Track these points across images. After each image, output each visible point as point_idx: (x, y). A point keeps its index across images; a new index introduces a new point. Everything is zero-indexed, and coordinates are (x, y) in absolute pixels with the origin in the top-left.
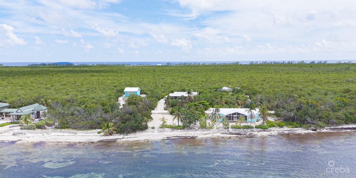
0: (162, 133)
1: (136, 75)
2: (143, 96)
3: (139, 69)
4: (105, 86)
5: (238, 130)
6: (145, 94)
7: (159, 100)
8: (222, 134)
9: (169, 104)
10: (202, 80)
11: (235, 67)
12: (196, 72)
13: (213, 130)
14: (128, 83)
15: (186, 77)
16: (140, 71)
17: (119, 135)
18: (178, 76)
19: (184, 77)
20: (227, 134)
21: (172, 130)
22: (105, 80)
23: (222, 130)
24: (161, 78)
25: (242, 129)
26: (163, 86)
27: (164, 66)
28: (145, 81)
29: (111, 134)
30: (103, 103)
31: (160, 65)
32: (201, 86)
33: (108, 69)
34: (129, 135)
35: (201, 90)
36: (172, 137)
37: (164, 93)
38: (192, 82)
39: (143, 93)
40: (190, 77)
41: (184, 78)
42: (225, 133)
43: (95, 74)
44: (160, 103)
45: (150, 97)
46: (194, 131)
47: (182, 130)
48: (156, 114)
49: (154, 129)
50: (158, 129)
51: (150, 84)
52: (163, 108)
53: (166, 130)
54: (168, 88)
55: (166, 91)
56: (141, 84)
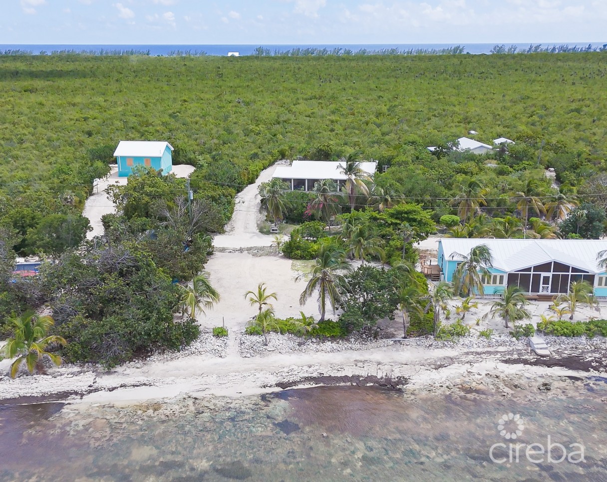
0: (258, 360)
1: (166, 88)
2: (184, 171)
3: (176, 66)
4: (56, 130)
5: (570, 340)
6: (190, 162)
7: (238, 191)
8: (506, 362)
9: (277, 208)
10: (375, 107)
11: (456, 61)
12: (346, 77)
13: (466, 340)
14: (134, 119)
15: (320, 98)
16: (178, 74)
17: (76, 369)
18: (294, 91)
19: (315, 97)
20: (526, 362)
21: (300, 344)
22: (60, 106)
23: (503, 344)
24: (243, 102)
25: (584, 338)
26: (252, 131)
27: (248, 58)
28: (190, 112)
29: (40, 368)
30: (23, 218)
31: (237, 54)
32: (378, 131)
33: (80, 68)
34: (119, 369)
35: (385, 152)
36: (300, 382)
37: (257, 162)
38: (343, 115)
39: (181, 159)
40: (334, 98)
41: (314, 101)
42: (516, 356)
43: (39, 83)
44: (243, 202)
45: (207, 178)
46: (387, 346)
47: (340, 341)
48: (230, 252)
49: (225, 336)
50: (240, 336)
51: (206, 125)
52: (256, 225)
53: (275, 346)
54: (269, 141)
55: (260, 153)
56: (178, 125)
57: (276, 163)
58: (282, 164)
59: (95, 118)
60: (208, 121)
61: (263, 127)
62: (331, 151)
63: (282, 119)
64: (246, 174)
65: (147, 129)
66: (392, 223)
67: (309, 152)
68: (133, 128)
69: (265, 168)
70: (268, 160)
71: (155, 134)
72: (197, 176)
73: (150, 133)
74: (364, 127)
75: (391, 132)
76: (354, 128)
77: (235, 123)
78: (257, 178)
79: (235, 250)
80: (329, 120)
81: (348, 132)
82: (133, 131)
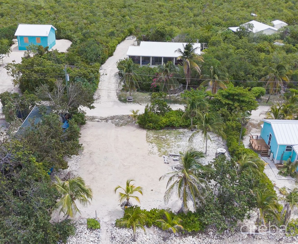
7: (102, 64)
9: (132, 84)
21: (164, 239)
39: (62, 36)
44: (106, 74)
45: (80, 53)
46: (242, 240)
47: (200, 235)
48: (99, 121)
49: (98, 229)
50: (111, 228)
51: (78, 9)
52: (116, 94)
53: (143, 242)
54: (120, 21)
55: (115, 32)
56: (60, 8)
57: (126, 38)
58: (130, 39)
59: (7, 3)
60: (79, 5)
61: (116, 10)
62: (166, 32)
63: (128, 4)
64: (107, 51)
65: (39, 11)
66: (226, 103)
67: (150, 33)
68: (31, 10)
69: (119, 43)
70: (121, 37)
71: (45, 16)
72: (73, 51)
73: (42, 14)
74: (181, 10)
75: (200, 14)
76: (175, 11)
77: (97, 7)
78: (114, 52)
79: (102, 119)
80: (158, 4)
81: (171, 14)
82: (31, 13)
